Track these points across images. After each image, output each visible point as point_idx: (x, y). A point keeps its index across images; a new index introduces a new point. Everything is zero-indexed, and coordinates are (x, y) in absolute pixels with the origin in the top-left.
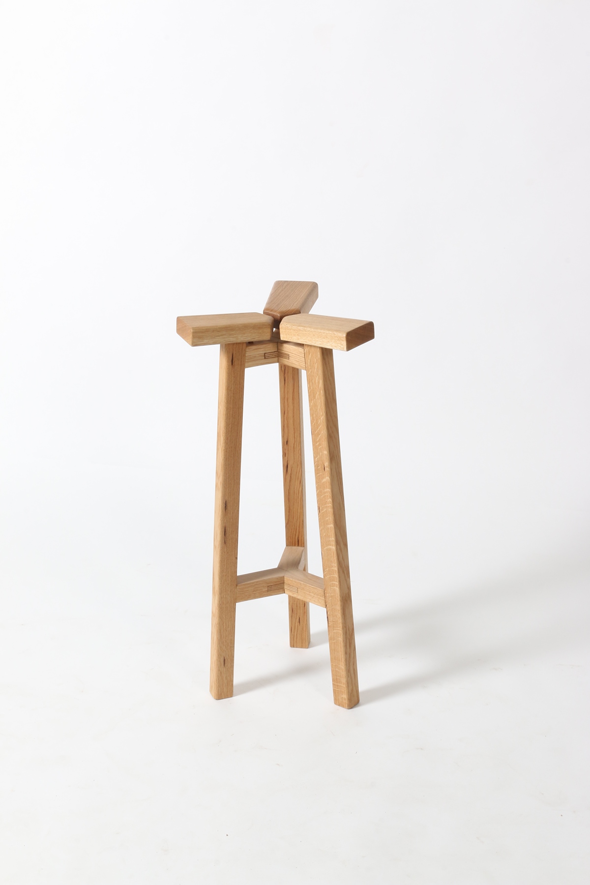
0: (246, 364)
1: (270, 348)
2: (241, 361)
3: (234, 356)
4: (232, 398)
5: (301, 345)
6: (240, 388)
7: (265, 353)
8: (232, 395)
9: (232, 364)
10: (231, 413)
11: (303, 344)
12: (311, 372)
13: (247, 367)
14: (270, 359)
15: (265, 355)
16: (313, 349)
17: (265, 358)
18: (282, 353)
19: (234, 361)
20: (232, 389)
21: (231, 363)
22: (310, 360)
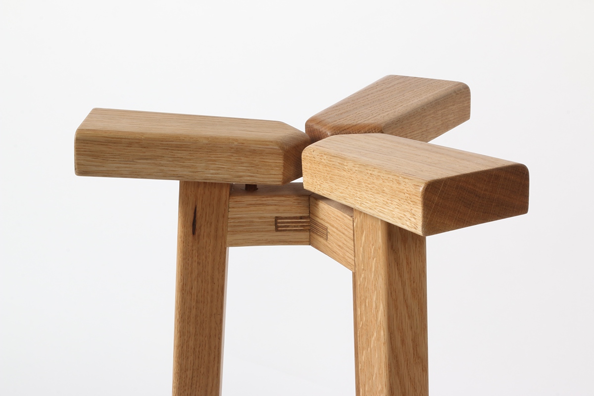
0: (229, 238)
1: (289, 208)
2: (216, 230)
3: (198, 215)
4: (194, 311)
5: (349, 209)
6: (212, 290)
7: (277, 218)
8: (194, 304)
9: (194, 233)
10: (191, 343)
11: (352, 208)
12: (365, 278)
13: (232, 245)
14: (291, 234)
15: (276, 223)
16: (369, 221)
17: (277, 230)
18: (316, 223)
19: (197, 226)
20: (194, 291)
21: (190, 230)
22: (363, 248)
